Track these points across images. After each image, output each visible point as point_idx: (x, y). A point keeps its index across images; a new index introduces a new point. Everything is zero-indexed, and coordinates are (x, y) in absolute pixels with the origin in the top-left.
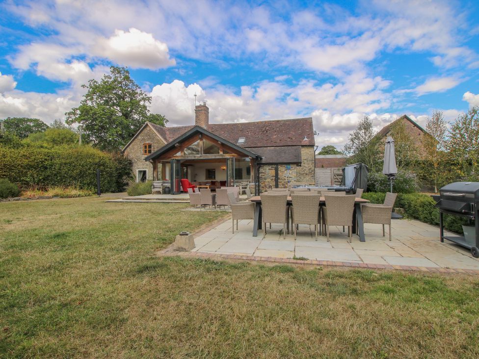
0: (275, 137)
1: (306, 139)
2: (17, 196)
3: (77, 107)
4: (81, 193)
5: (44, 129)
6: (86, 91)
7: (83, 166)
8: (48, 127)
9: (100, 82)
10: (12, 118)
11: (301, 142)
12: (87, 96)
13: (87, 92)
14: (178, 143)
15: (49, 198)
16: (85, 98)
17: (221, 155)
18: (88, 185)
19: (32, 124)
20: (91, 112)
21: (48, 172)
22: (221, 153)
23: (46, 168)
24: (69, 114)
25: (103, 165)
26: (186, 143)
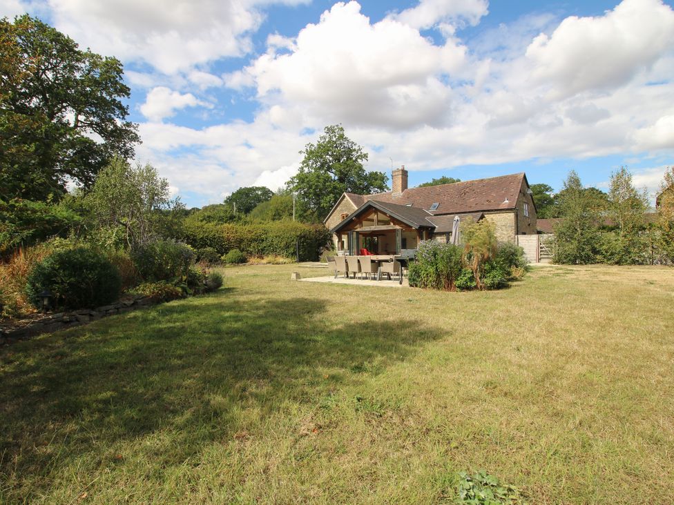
0: (471, 200)
1: (507, 201)
2: (245, 262)
3: (295, 175)
4: (286, 260)
5: (271, 197)
6: (303, 157)
7: (288, 238)
8: (273, 194)
9: (316, 144)
10: (243, 187)
11: (499, 204)
12: (304, 162)
13: (303, 159)
14: (355, 216)
15: (264, 264)
16: (301, 165)
17: (392, 226)
18: (292, 254)
19: (260, 193)
20: (306, 180)
21: (264, 244)
22: (392, 224)
23: (263, 240)
24: (288, 183)
25: (304, 237)
26: (364, 216)
